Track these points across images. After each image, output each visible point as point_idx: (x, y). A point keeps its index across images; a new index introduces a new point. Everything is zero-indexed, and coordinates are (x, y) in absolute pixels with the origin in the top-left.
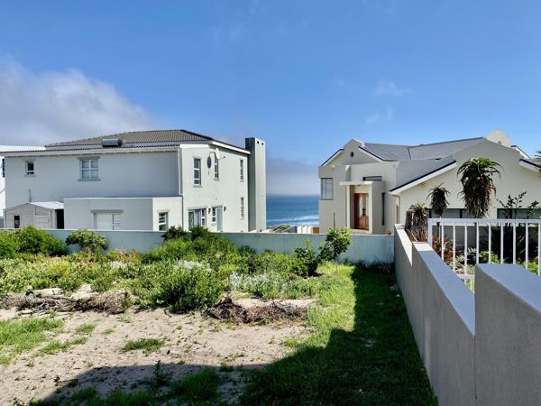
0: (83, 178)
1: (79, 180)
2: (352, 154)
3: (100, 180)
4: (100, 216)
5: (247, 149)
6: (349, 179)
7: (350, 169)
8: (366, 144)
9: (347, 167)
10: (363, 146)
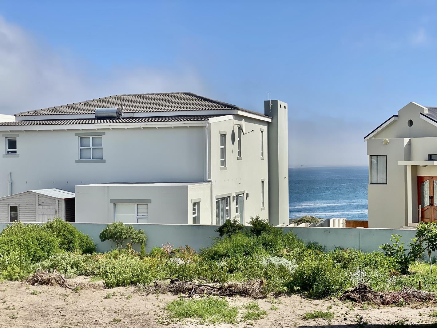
0: (82, 159)
1: (77, 162)
2: (411, 123)
3: (104, 161)
4: (120, 207)
5: (267, 115)
6: (408, 157)
7: (409, 143)
8: (430, 109)
9: (406, 140)
10: (426, 112)
